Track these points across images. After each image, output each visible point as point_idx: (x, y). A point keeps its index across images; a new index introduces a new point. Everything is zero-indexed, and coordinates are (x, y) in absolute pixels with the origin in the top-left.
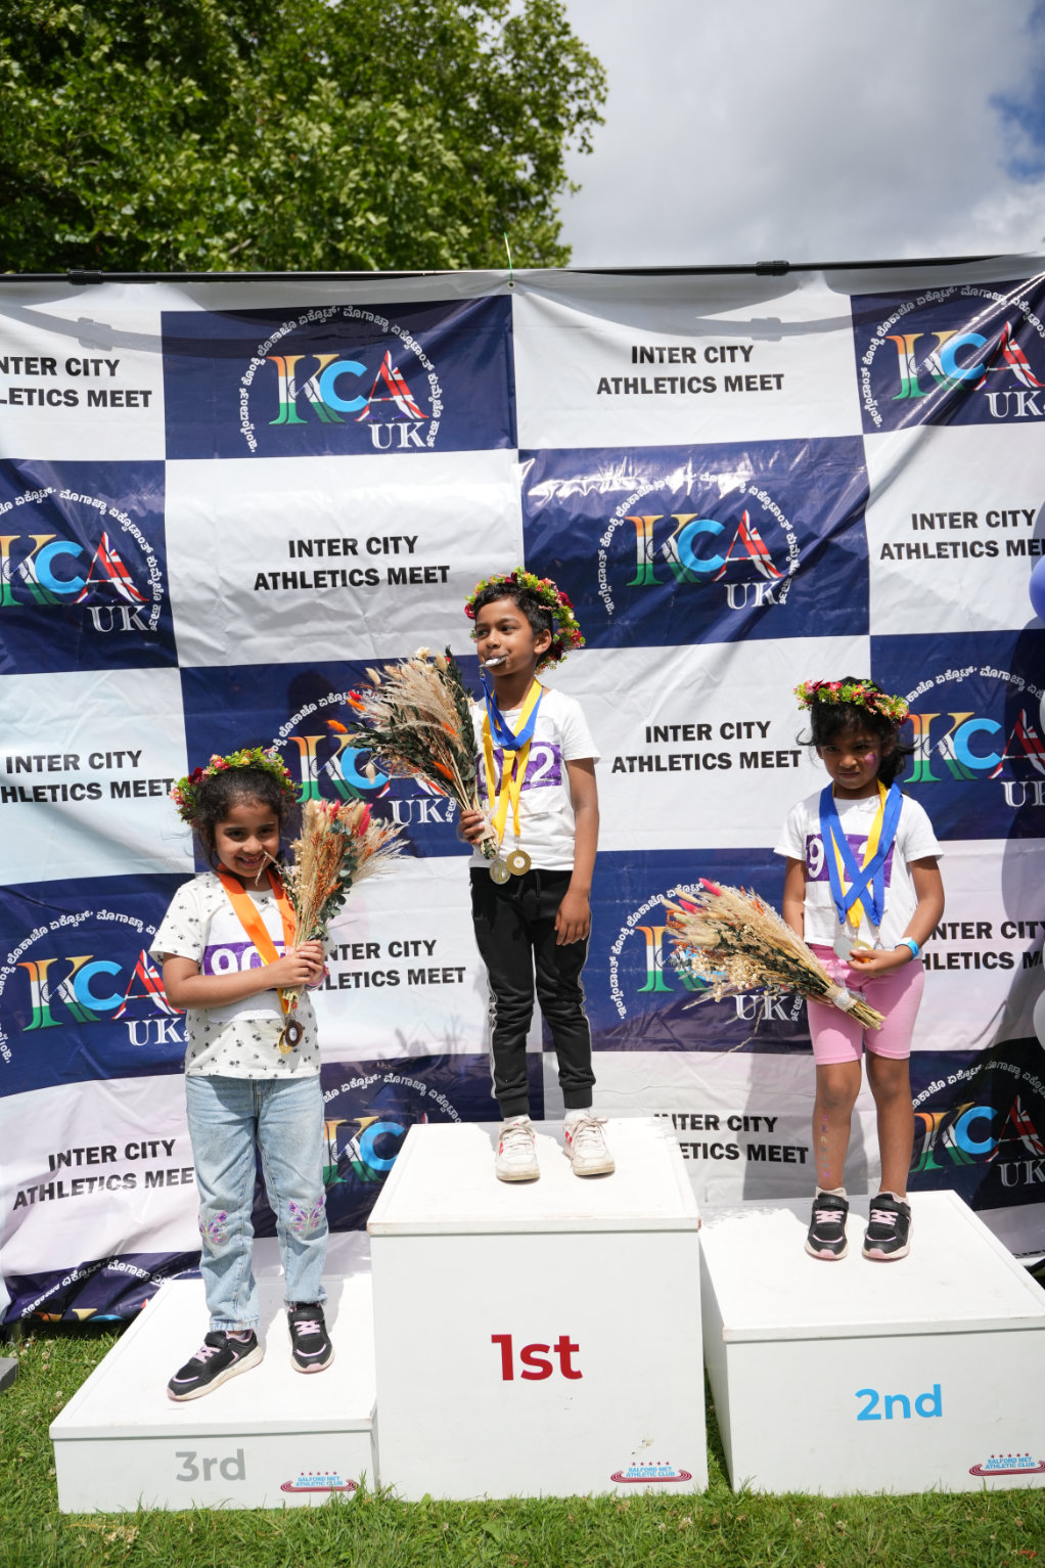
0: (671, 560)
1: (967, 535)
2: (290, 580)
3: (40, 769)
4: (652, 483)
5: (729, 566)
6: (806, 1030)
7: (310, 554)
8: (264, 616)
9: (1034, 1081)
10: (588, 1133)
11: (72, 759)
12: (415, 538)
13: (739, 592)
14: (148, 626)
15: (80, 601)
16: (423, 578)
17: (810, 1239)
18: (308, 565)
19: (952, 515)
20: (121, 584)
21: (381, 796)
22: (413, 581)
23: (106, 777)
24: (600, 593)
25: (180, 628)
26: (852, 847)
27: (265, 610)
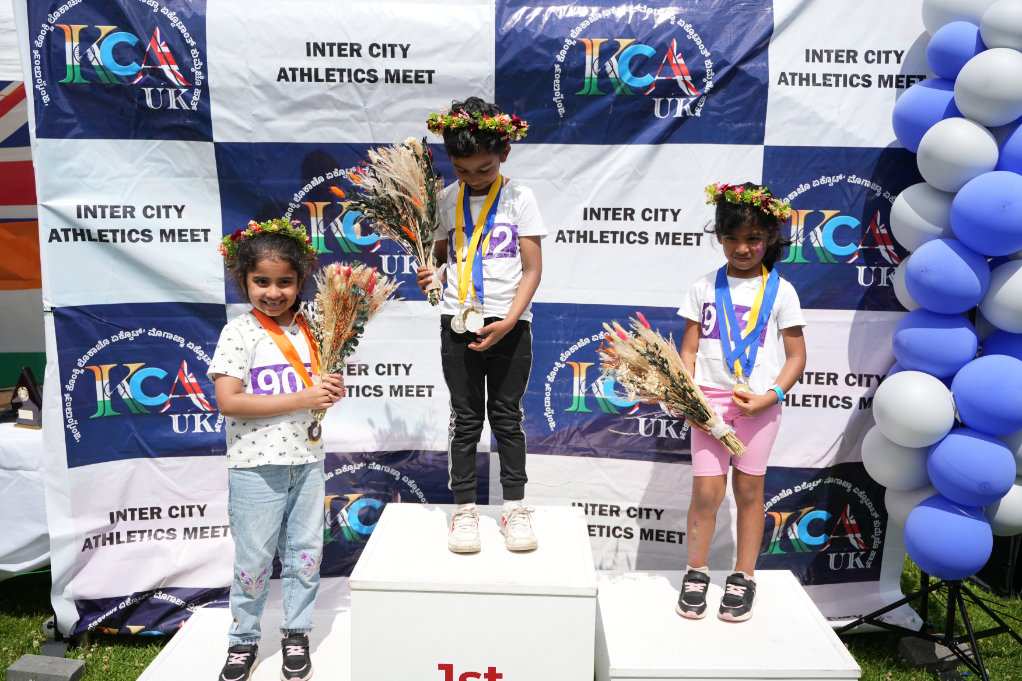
0: (612, 75)
1: (848, 69)
2: (306, 75)
3: (103, 216)
4: (600, 12)
5: (658, 83)
6: (689, 448)
7: (323, 54)
8: (284, 103)
9: (861, 494)
10: (519, 519)
11: (129, 209)
12: (408, 46)
13: (664, 104)
14: (190, 106)
15: (136, 82)
16: (413, 79)
17: (680, 603)
18: (321, 63)
19: (837, 52)
20: (169, 71)
21: (373, 251)
22: (405, 81)
23: (156, 225)
24: (554, 99)
25: (216, 110)
26: (737, 315)
27: (284, 98)
